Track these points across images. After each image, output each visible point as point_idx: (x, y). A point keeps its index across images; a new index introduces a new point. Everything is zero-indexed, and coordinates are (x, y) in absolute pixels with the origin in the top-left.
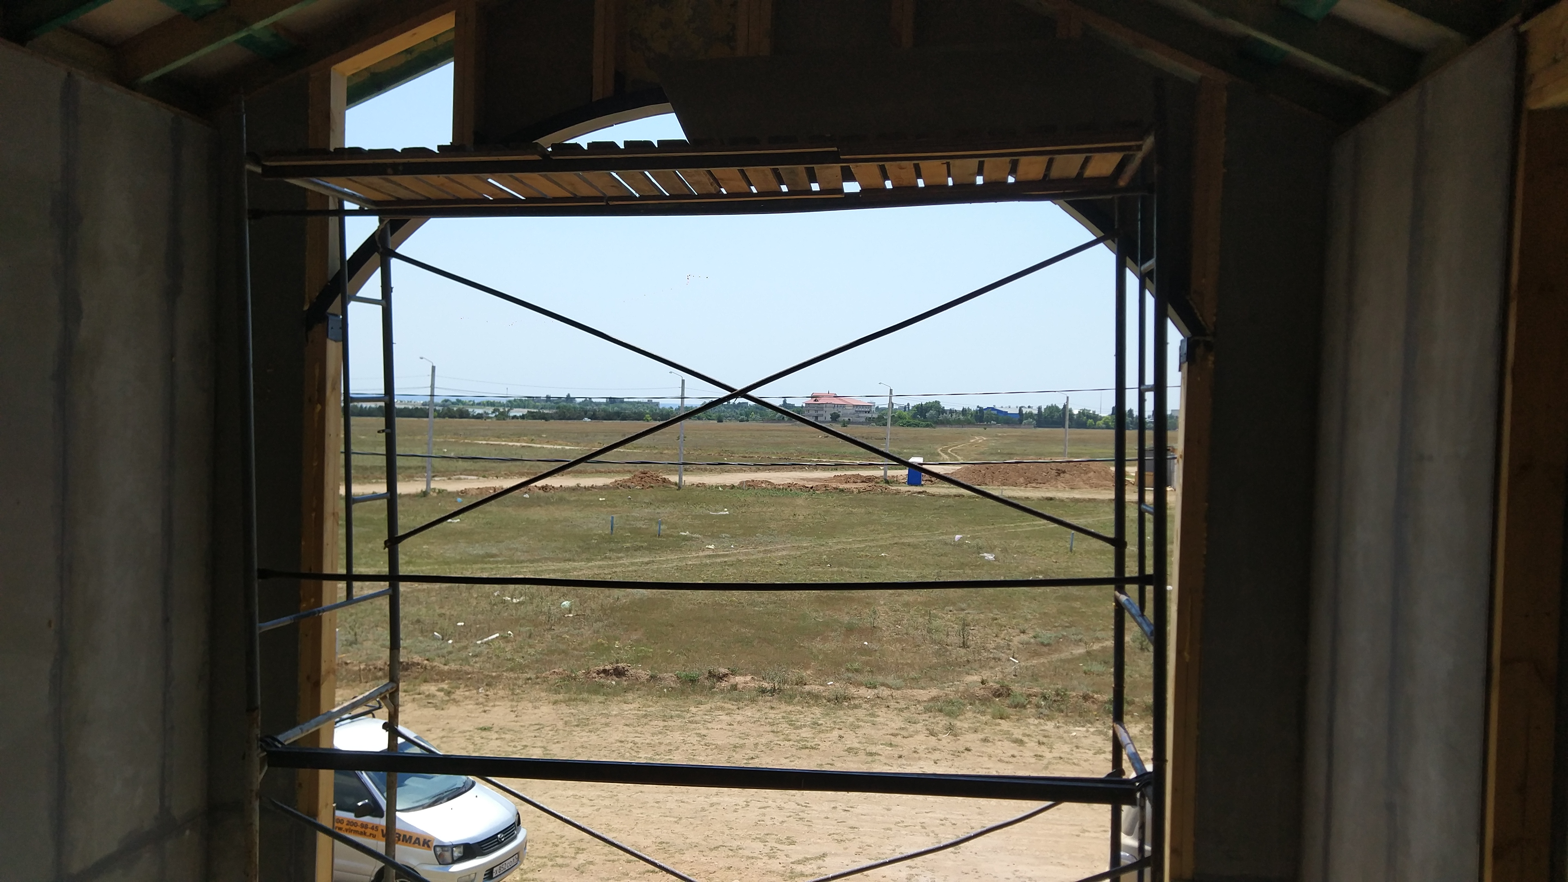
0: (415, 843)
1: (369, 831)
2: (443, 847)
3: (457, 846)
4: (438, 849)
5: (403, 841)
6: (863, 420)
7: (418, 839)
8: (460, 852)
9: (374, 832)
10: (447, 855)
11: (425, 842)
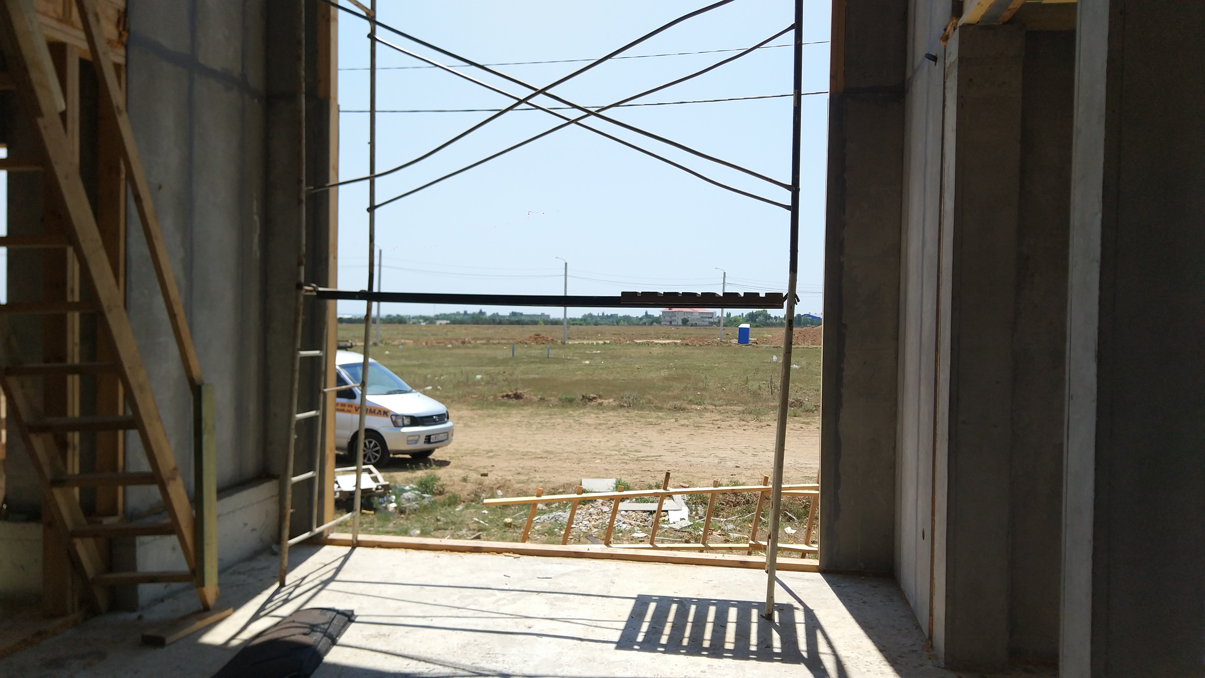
0: (378, 413)
1: (346, 408)
2: (397, 416)
3: (407, 416)
4: (393, 417)
5: (370, 413)
6: (707, 323)
7: (380, 411)
8: (408, 421)
9: (350, 409)
10: (400, 421)
11: (385, 413)
